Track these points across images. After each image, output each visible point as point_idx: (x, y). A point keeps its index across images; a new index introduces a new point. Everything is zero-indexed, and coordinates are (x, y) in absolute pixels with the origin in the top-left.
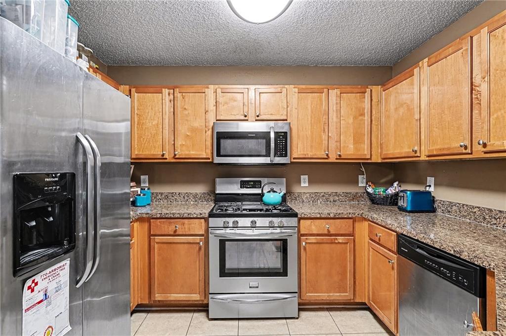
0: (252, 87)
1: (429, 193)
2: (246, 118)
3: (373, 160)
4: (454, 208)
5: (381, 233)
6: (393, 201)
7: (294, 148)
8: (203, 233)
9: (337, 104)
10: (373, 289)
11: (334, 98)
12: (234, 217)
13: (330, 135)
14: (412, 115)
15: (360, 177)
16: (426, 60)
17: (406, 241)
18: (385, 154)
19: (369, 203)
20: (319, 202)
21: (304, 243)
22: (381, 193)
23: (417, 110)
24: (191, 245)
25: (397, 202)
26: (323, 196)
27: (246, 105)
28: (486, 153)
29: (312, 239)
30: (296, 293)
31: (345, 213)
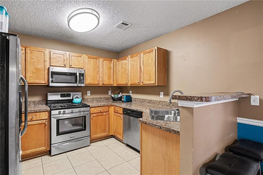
0: (68, 53)
1: (130, 96)
2: (65, 66)
3: (114, 85)
4: (137, 100)
5: (118, 109)
6: (120, 99)
7: (86, 80)
8: (47, 118)
9: (102, 64)
10: (115, 129)
11: (101, 62)
12: (63, 109)
13: (100, 75)
14: (126, 72)
15: (109, 91)
16: (130, 56)
17: (126, 110)
18: (118, 83)
19: (112, 100)
20: (94, 101)
21: (92, 117)
22: (117, 97)
23: (127, 70)
24: (41, 125)
25: (121, 100)
26: (96, 99)
27: (65, 60)
28: (143, 84)
29: (95, 115)
30: (89, 136)
31: (106, 104)
